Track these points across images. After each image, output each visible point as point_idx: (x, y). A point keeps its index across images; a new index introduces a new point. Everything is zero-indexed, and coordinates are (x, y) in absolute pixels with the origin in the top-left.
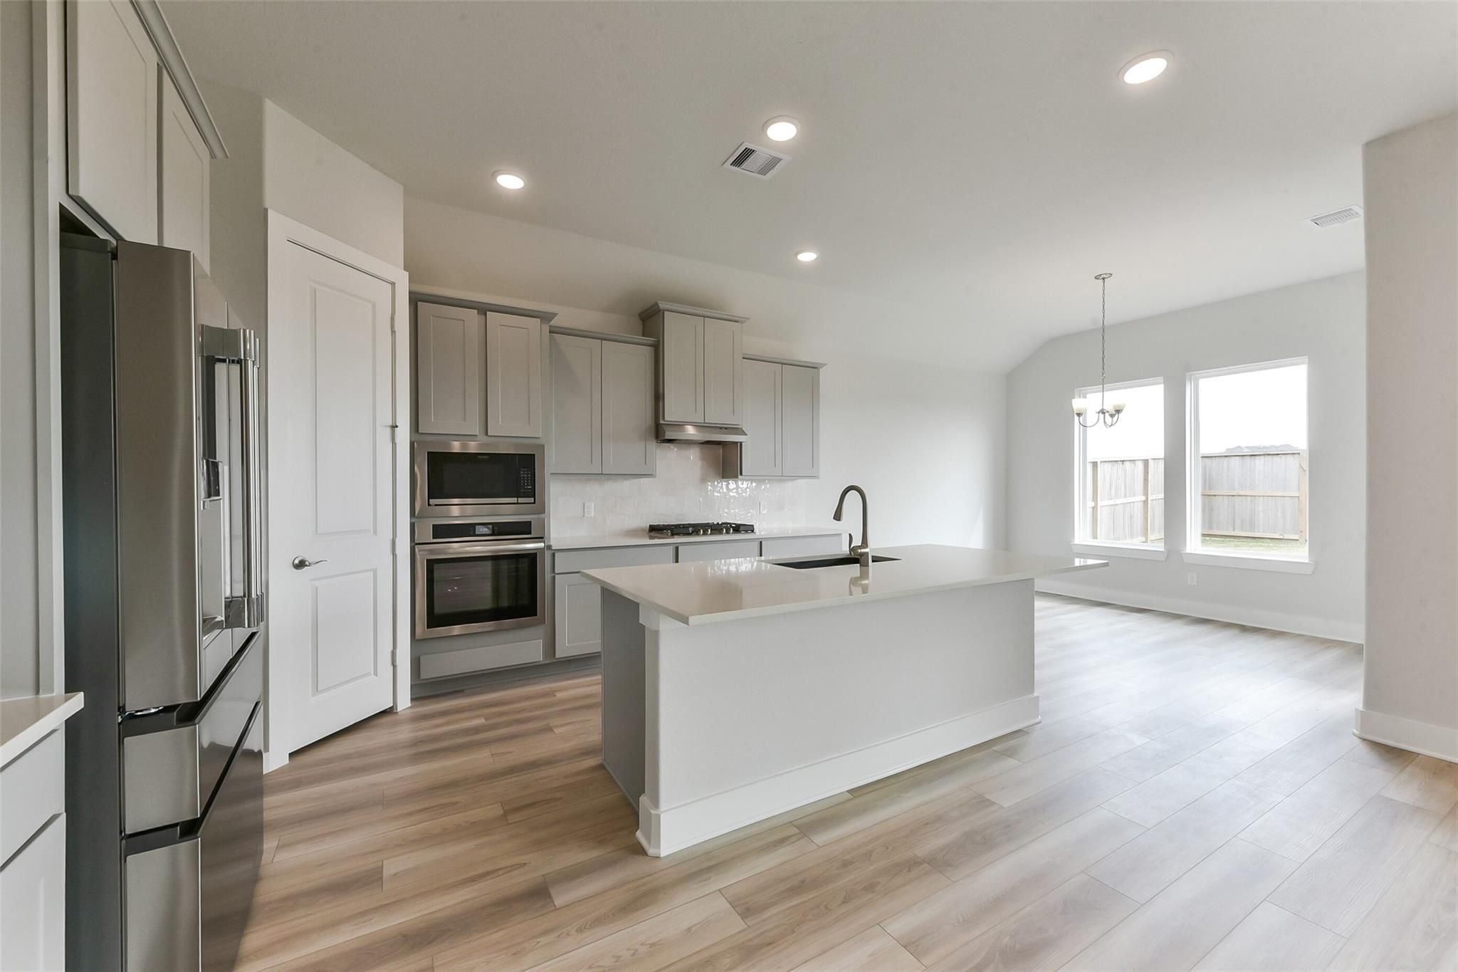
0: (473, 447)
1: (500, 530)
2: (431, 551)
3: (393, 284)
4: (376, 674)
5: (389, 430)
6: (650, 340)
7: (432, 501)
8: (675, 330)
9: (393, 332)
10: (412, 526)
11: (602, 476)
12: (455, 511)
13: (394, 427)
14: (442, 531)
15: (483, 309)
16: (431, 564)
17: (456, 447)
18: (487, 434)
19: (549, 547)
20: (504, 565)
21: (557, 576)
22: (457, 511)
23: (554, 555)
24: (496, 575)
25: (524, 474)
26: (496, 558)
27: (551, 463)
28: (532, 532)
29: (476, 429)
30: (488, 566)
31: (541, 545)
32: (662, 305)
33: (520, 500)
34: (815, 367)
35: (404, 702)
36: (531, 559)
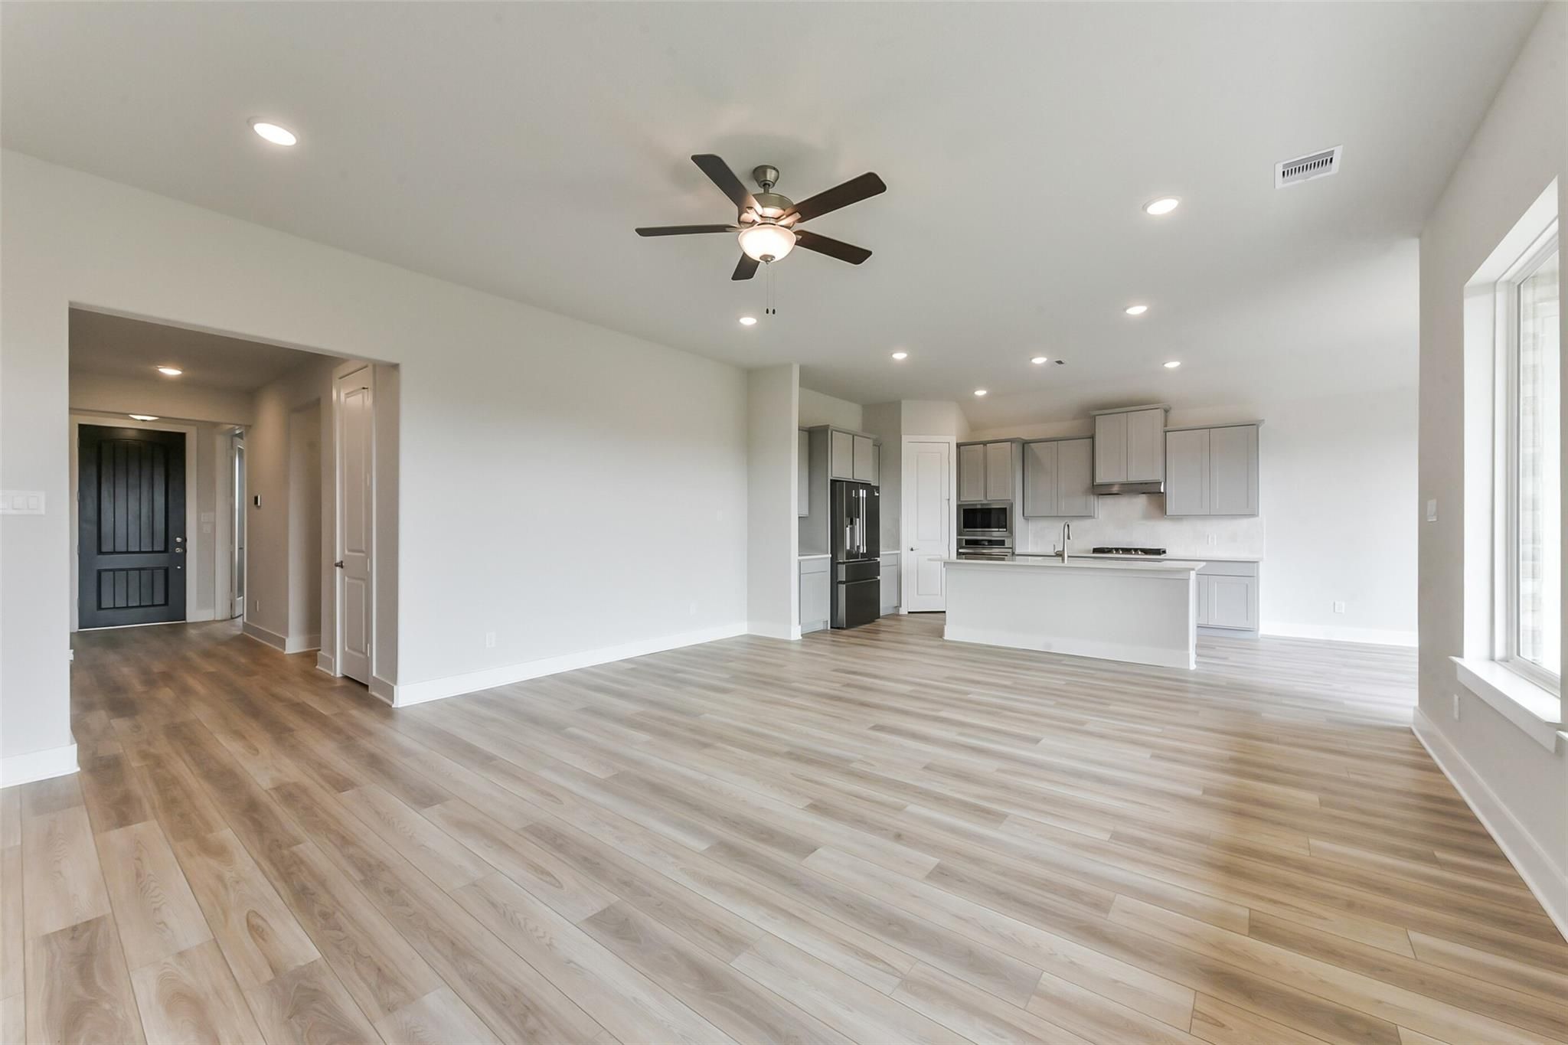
0: (979, 506)
1: (991, 543)
3: (950, 443)
7: (968, 530)
8: (1102, 427)
9: (949, 461)
10: (958, 540)
11: (1058, 517)
12: (973, 534)
13: (949, 500)
15: (985, 443)
17: (973, 506)
18: (986, 498)
25: (1002, 517)
27: (1018, 511)
28: (1006, 544)
29: (982, 497)
32: (1096, 413)
33: (999, 529)
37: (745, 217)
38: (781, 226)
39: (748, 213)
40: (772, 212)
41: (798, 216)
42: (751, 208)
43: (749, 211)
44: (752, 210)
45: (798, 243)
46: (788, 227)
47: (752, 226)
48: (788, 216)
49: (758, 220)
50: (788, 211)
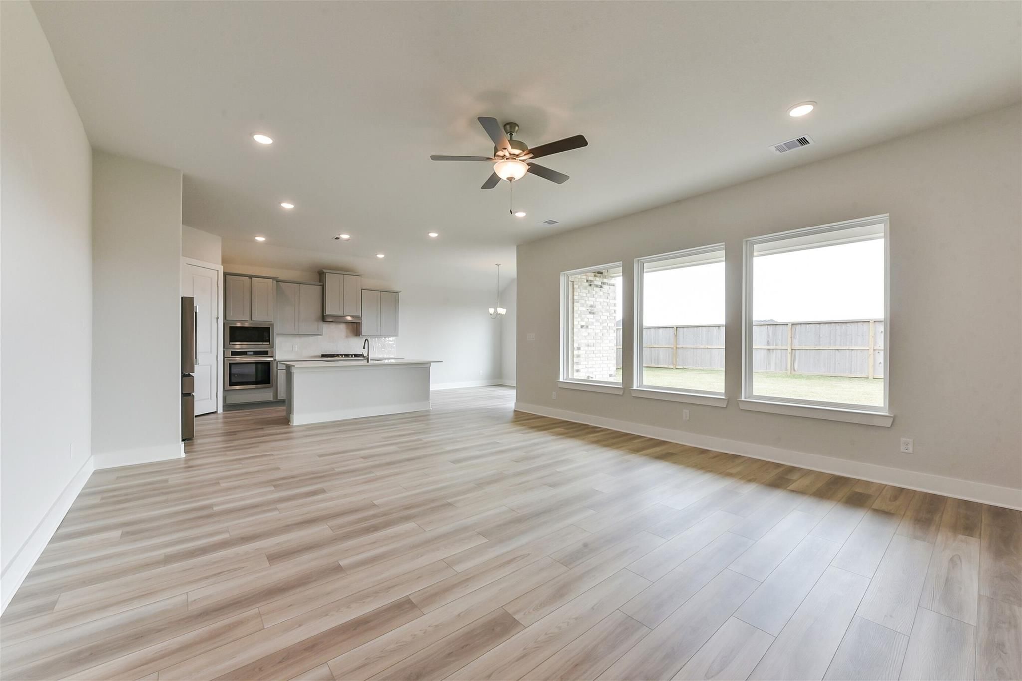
0: (246, 325)
1: (256, 353)
2: (229, 360)
3: (218, 271)
4: (211, 399)
5: (216, 319)
6: (321, 284)
7: (231, 343)
8: (330, 280)
9: (218, 287)
10: (224, 351)
11: (299, 335)
12: (237, 347)
13: (217, 318)
14: (234, 353)
15: (251, 277)
16: (230, 364)
17: (238, 325)
18: (251, 320)
19: (276, 360)
20: (260, 366)
21: (279, 371)
22: (238, 346)
23: (277, 363)
24: (257, 369)
25: (266, 334)
26: (257, 363)
27: (276, 330)
28: (269, 354)
29: (247, 318)
30: (254, 366)
31: (272, 359)
32: (325, 271)
33: (264, 343)
34: (397, 293)
35: (220, 410)
36: (268, 364)
37: (500, 153)
38: (520, 160)
39: (503, 151)
40: (517, 152)
41: (532, 155)
42: (505, 149)
43: (503, 150)
44: (506, 150)
45: (529, 170)
46: (523, 161)
47: (503, 159)
48: (525, 155)
49: (507, 155)
50: (525, 152)
